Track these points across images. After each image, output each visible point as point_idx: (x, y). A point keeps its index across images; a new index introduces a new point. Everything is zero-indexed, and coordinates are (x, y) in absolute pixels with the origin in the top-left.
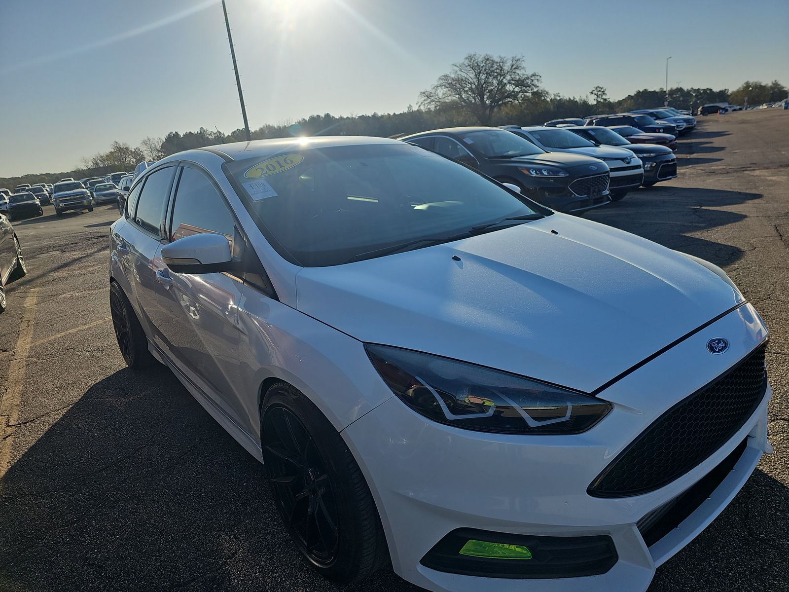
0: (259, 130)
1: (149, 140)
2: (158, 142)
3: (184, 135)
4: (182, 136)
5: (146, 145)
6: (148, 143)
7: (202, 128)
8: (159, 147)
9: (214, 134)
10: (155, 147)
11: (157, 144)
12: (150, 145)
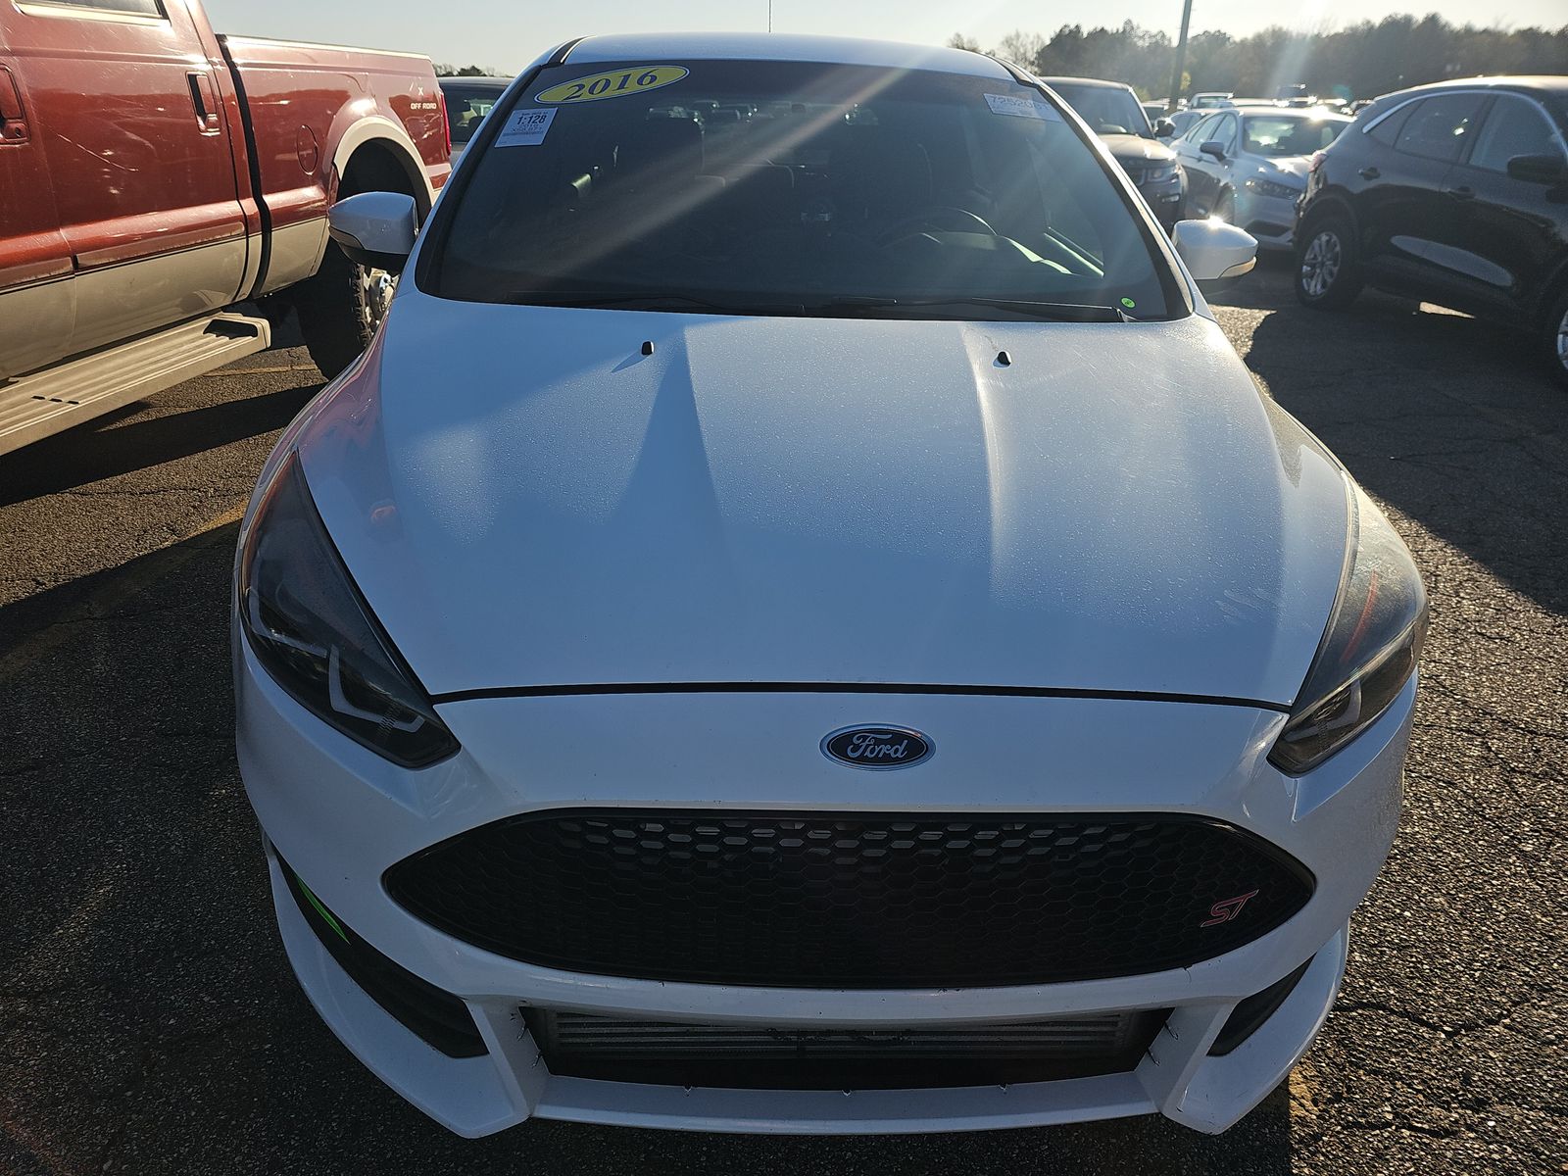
0: (1254, 39)
1: (1018, 36)
2: (1032, 43)
3: (1090, 35)
4: (1085, 35)
5: (1009, 47)
6: (1014, 42)
7: (1129, 22)
8: (1032, 56)
9: (1150, 37)
10: (1025, 53)
11: (1029, 47)
12: (1016, 47)
